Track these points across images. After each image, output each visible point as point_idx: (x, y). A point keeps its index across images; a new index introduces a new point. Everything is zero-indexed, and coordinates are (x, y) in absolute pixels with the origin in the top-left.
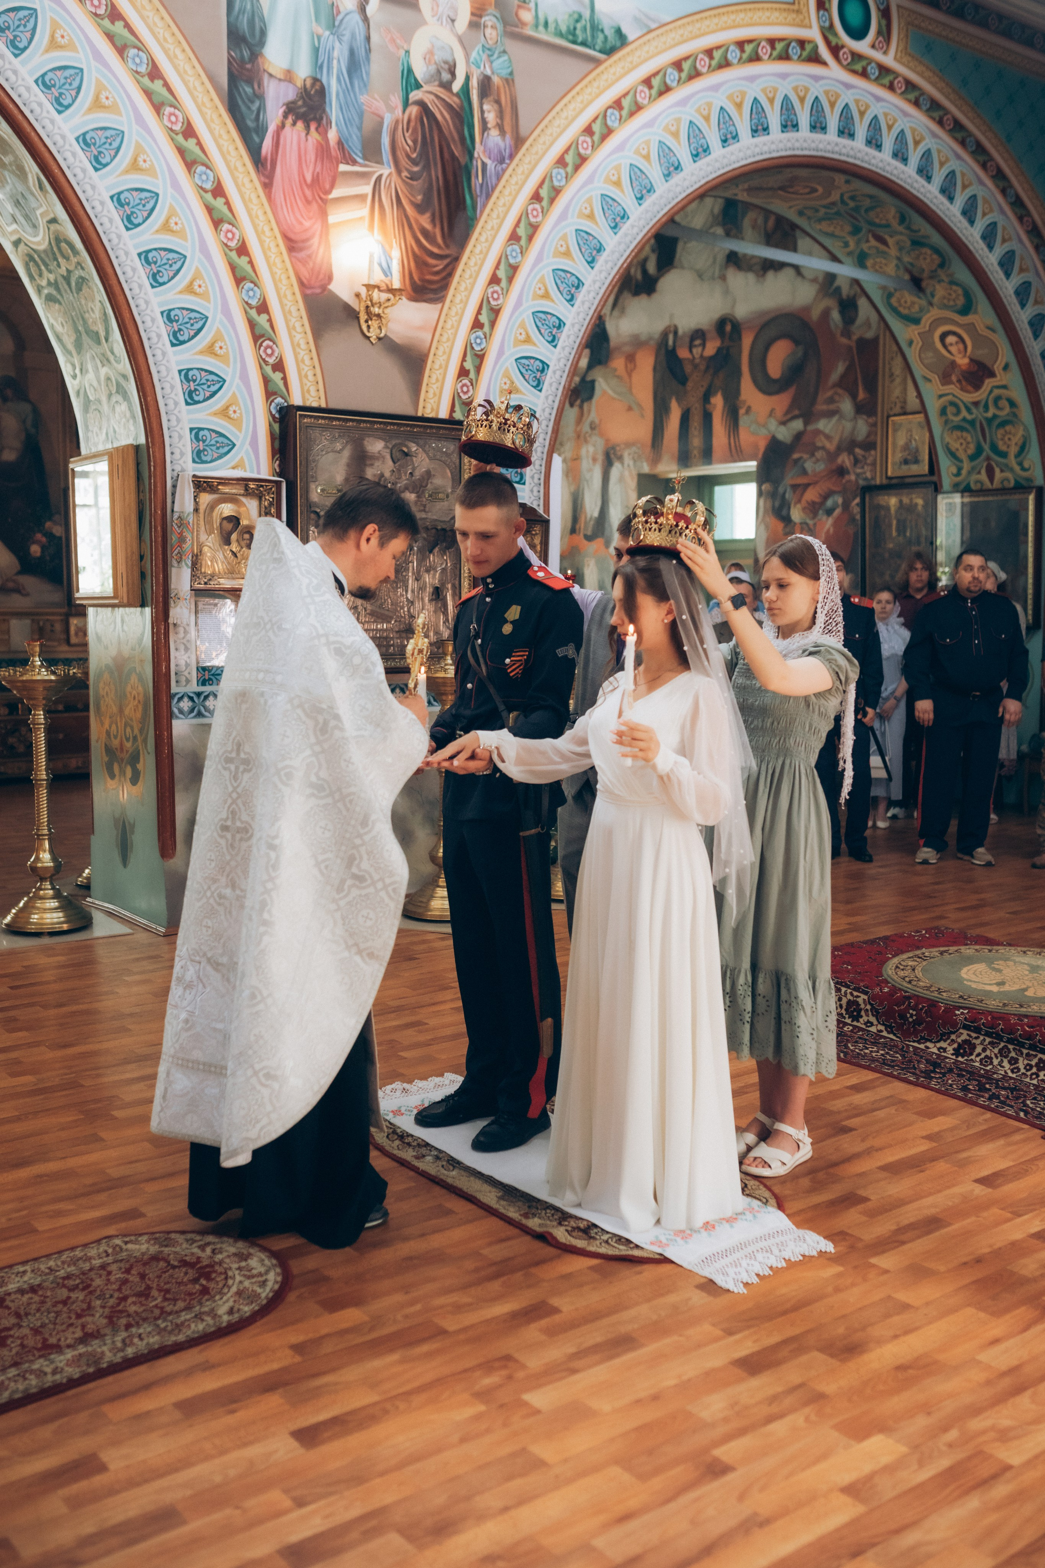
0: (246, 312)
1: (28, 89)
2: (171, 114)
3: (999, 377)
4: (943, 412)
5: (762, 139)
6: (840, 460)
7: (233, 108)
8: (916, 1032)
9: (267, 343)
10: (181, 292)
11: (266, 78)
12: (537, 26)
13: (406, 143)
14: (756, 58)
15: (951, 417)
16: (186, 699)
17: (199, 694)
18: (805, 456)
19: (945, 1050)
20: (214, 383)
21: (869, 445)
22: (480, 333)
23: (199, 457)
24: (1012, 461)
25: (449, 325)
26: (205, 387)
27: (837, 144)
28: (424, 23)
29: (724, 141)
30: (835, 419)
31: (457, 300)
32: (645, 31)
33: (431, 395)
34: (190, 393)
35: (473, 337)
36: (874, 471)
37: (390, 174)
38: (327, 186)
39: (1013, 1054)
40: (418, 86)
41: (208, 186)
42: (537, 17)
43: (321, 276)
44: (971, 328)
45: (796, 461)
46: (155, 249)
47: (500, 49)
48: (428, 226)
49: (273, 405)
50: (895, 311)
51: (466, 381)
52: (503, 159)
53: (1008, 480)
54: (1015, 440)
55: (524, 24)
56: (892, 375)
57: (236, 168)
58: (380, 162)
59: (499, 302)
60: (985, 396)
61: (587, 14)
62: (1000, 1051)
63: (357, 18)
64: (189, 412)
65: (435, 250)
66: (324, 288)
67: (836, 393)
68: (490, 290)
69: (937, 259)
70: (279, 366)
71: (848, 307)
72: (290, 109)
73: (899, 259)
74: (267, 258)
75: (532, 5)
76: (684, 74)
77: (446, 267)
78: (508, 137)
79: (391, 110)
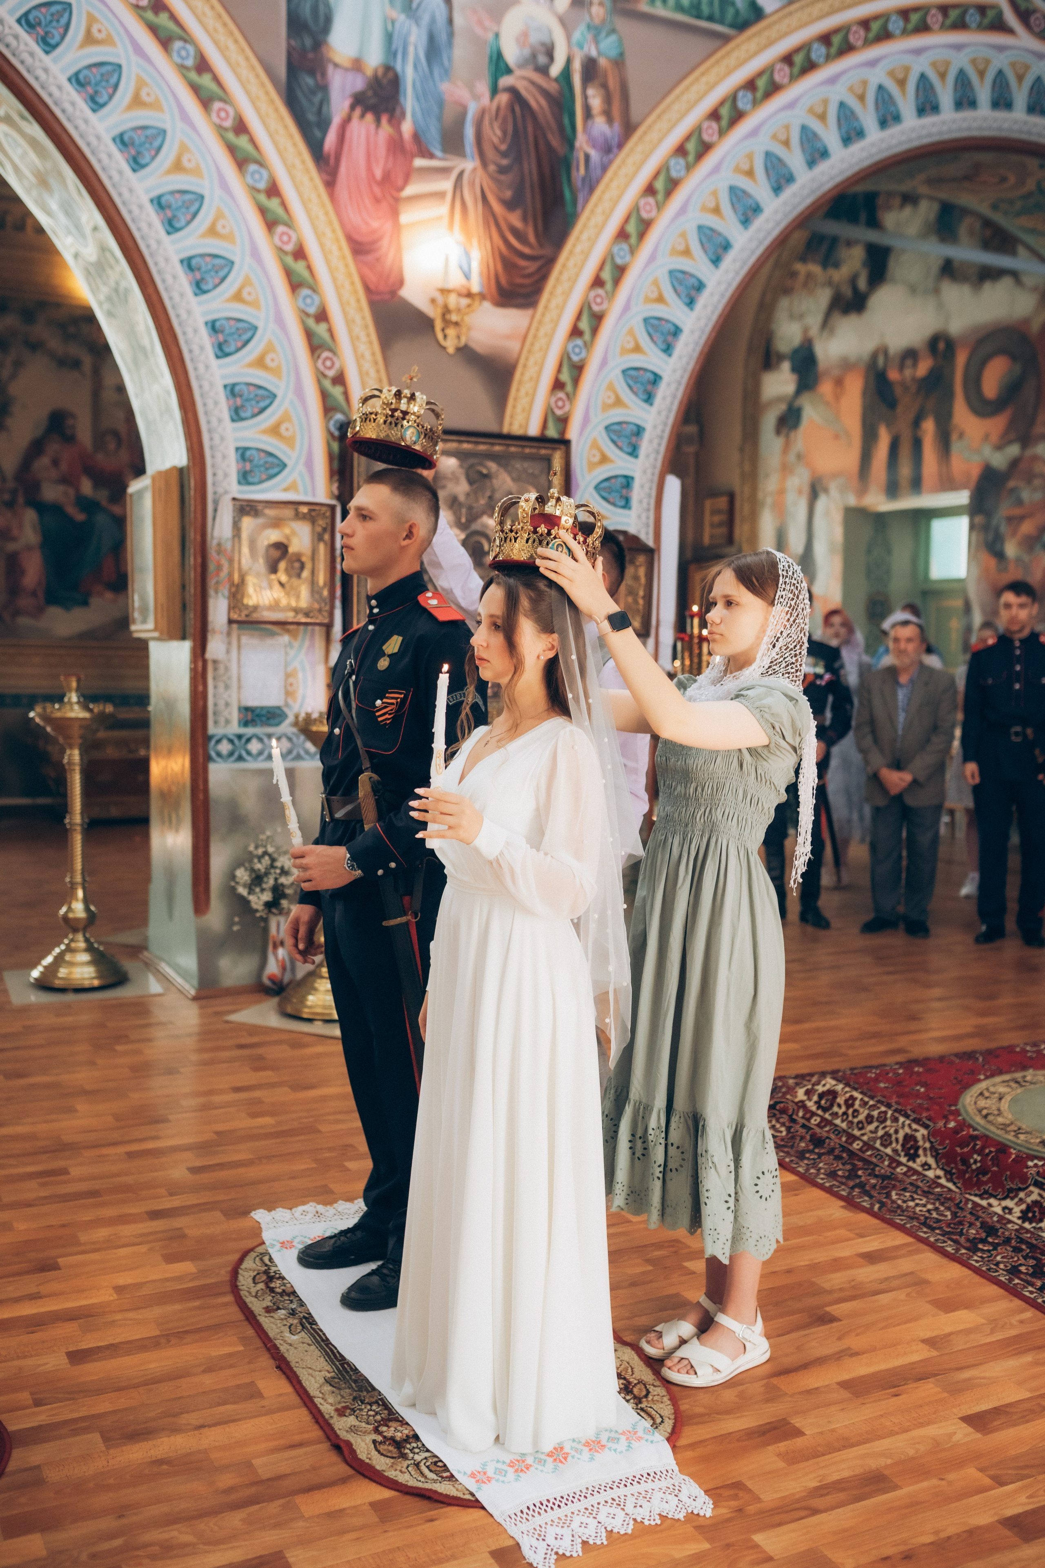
0: (302, 321)
1: (60, 88)
2: (220, 110)
5: (929, 120)
7: (292, 100)
8: (979, 1184)
9: (326, 354)
10: (227, 301)
11: (330, 69)
13: (494, 133)
14: (924, 28)
16: (225, 742)
17: (240, 737)
19: (1010, 1211)
20: (263, 398)
22: (579, 342)
23: (245, 478)
25: (541, 333)
26: (254, 403)
27: (1026, 123)
28: (516, 3)
29: (884, 123)
31: (554, 303)
33: (519, 411)
34: (237, 408)
35: (571, 345)
37: (475, 170)
38: (400, 182)
40: (509, 71)
41: (262, 185)
43: (391, 281)
45: (1013, 490)
46: (200, 255)
47: (609, 27)
48: (518, 223)
49: (332, 423)
51: (561, 395)
52: (610, 149)
57: (294, 166)
59: (604, 307)
64: (235, 430)
65: (526, 250)
66: (394, 293)
68: (593, 294)
70: (340, 380)
72: (359, 101)
74: (328, 262)
76: (834, 49)
77: (539, 269)
78: (617, 125)
79: (477, 98)
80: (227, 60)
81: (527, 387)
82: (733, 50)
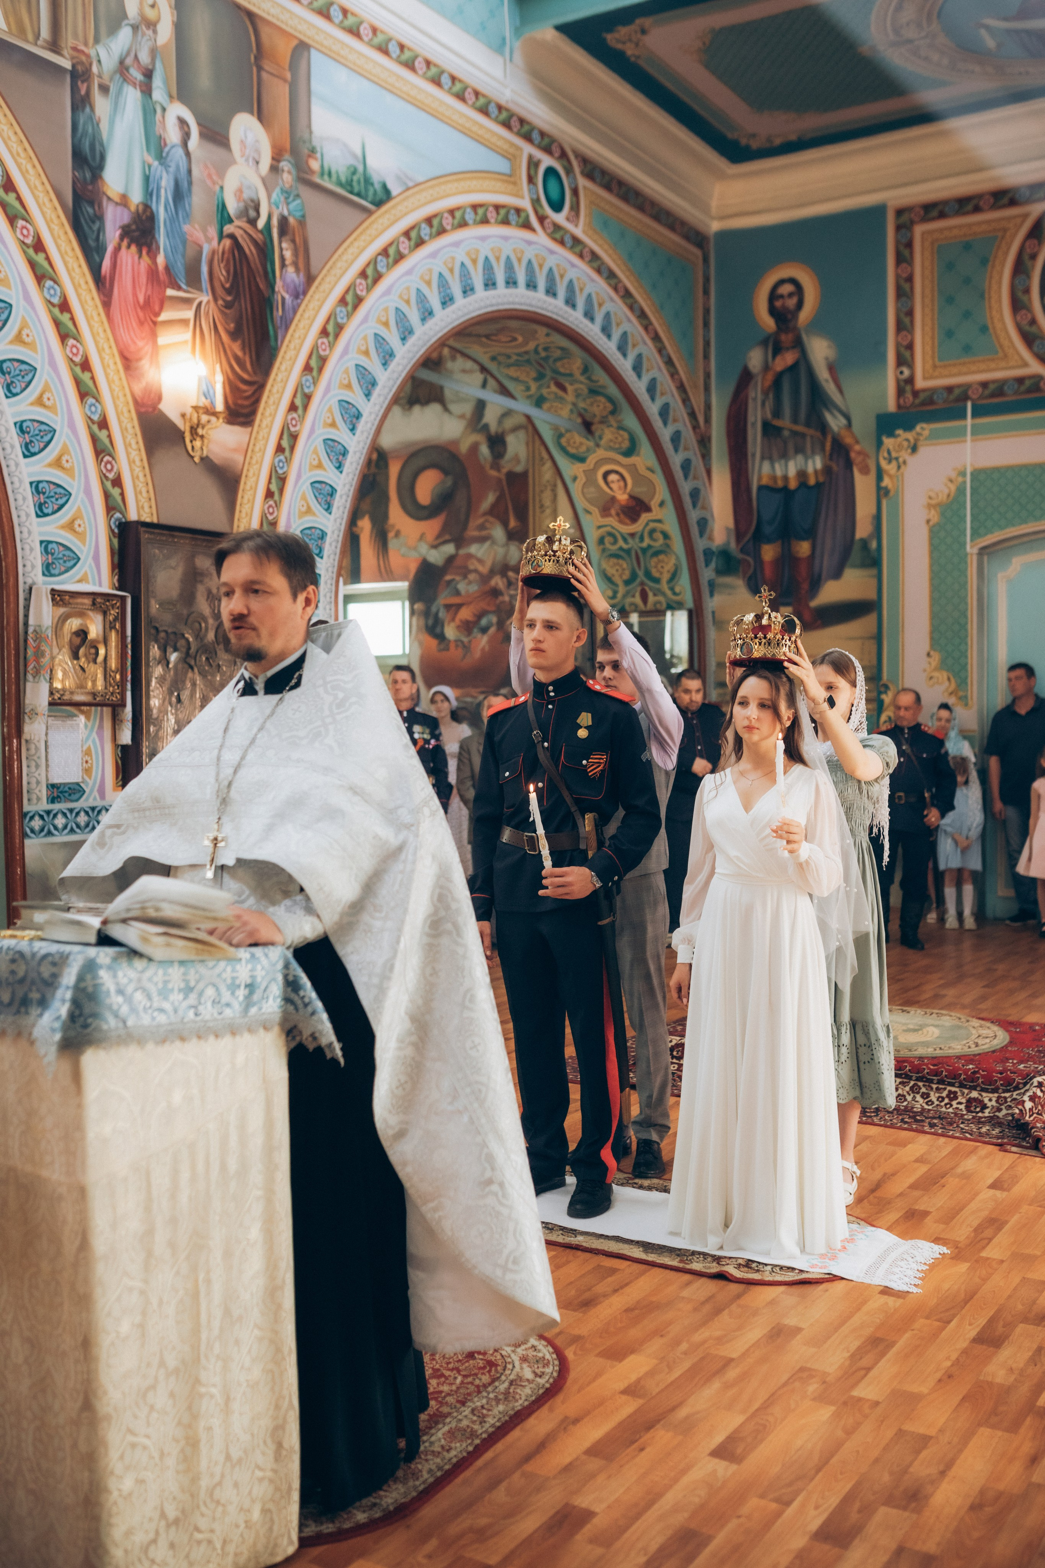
0: (89, 427)
2: (23, 227)
3: (654, 513)
4: (601, 541)
5: (491, 293)
6: (493, 583)
7: (77, 227)
9: (107, 458)
10: (32, 404)
11: (105, 200)
12: (322, 174)
13: (221, 273)
14: (485, 221)
15: (608, 545)
16: (37, 818)
17: (48, 812)
18: (458, 578)
20: (61, 496)
22: (282, 457)
23: (48, 570)
24: (664, 586)
25: (257, 449)
26: (53, 500)
27: (545, 302)
28: (233, 162)
29: (465, 292)
30: (487, 544)
31: (264, 424)
32: (404, 188)
33: (243, 515)
34: (41, 505)
35: (277, 460)
37: (208, 302)
38: (157, 308)
39: (923, 1090)
40: (231, 221)
41: (56, 300)
42: (322, 167)
43: (152, 395)
44: (633, 469)
45: (449, 583)
46: (10, 360)
47: (295, 193)
48: (240, 353)
49: (113, 519)
50: (564, 450)
51: (271, 503)
52: (299, 294)
53: (660, 602)
54: (667, 568)
55: (312, 172)
56: (542, 506)
57: (80, 285)
58: (200, 289)
59: (297, 428)
61: (361, 169)
62: (912, 1088)
63: (180, 152)
64: (39, 524)
65: (245, 376)
66: (155, 407)
67: (487, 521)
68: (290, 417)
69: (610, 407)
70: (117, 482)
71: (497, 442)
72: (126, 232)
73: (574, 404)
74: (107, 375)
75: (318, 155)
76: (434, 230)
77: (254, 393)
78: (302, 274)
79: (209, 240)
80: (27, 182)
81: (248, 495)
82: (373, 222)
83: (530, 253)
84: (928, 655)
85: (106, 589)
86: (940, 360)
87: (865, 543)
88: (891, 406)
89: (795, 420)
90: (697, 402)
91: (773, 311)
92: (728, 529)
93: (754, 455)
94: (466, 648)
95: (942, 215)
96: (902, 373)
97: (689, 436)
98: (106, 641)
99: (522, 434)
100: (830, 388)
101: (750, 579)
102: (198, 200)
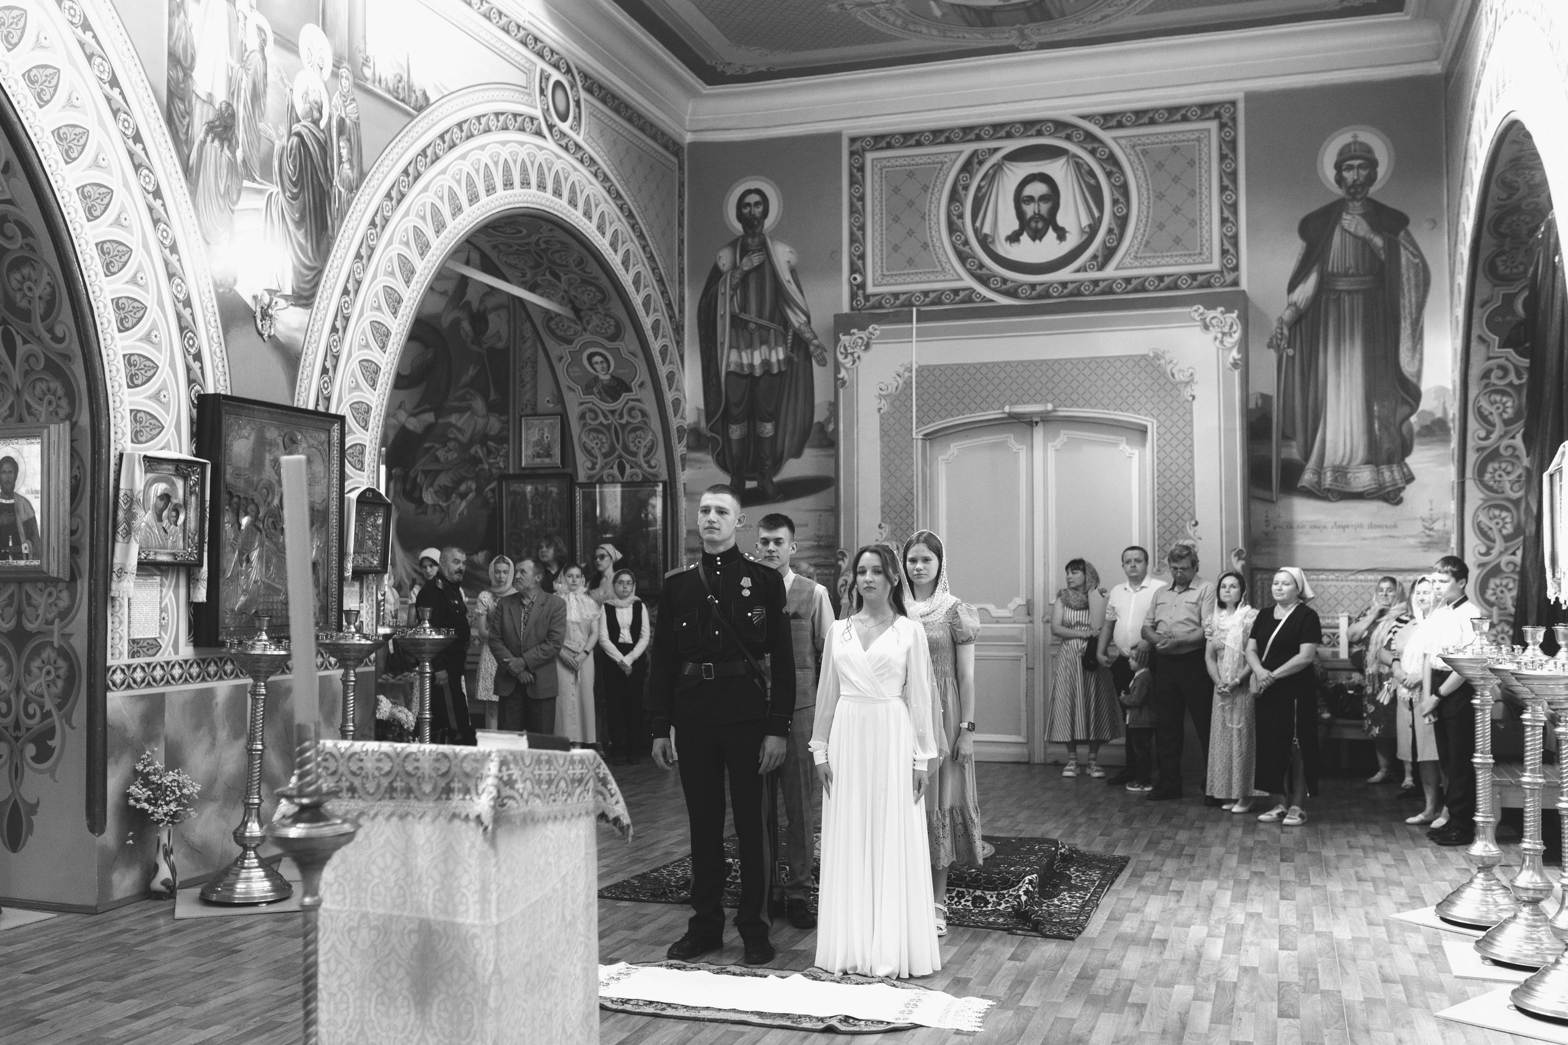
0: (175, 305)
1: (18, 85)
2: (125, 120)
3: (635, 393)
4: (582, 416)
5: (509, 192)
6: (472, 451)
7: (170, 121)
9: (190, 334)
10: (127, 283)
11: (194, 98)
12: (374, 81)
13: (289, 168)
14: (505, 128)
15: (589, 421)
16: (119, 672)
17: (129, 666)
18: (437, 446)
20: (150, 368)
21: (502, 439)
22: (336, 337)
23: (136, 438)
24: (641, 460)
25: (316, 328)
26: (143, 372)
27: (552, 201)
28: (303, 67)
29: (488, 191)
30: (468, 414)
32: (440, 96)
33: (303, 389)
34: (132, 376)
35: (332, 339)
36: (507, 462)
37: (278, 193)
38: (235, 198)
40: (299, 121)
41: (150, 188)
42: (374, 74)
43: (229, 278)
44: (616, 352)
45: (429, 450)
46: (109, 241)
47: (351, 97)
48: (303, 241)
49: (193, 393)
50: (552, 332)
51: (326, 379)
53: (637, 475)
54: (644, 443)
55: (367, 79)
56: (523, 381)
57: (171, 176)
58: (271, 182)
59: (349, 311)
60: (620, 407)
61: (405, 78)
63: (258, 56)
64: (130, 395)
65: (307, 262)
66: (231, 290)
67: (467, 393)
68: (343, 301)
69: (599, 296)
70: (198, 357)
71: (479, 320)
72: (211, 128)
73: (565, 291)
74: (191, 258)
75: (371, 64)
76: (464, 134)
77: (314, 277)
78: (356, 171)
79: (280, 137)
80: (130, 79)
81: (308, 370)
82: (415, 126)
83: (541, 157)
84: (880, 526)
85: (186, 456)
86: (888, 269)
87: (822, 426)
88: (846, 309)
89: (760, 315)
90: (674, 294)
91: (740, 217)
92: (698, 409)
93: (723, 344)
94: (445, 512)
95: (889, 146)
96: (855, 279)
97: (666, 325)
98: (185, 504)
99: (503, 313)
100: (792, 288)
101: (718, 454)
102: (272, 102)
